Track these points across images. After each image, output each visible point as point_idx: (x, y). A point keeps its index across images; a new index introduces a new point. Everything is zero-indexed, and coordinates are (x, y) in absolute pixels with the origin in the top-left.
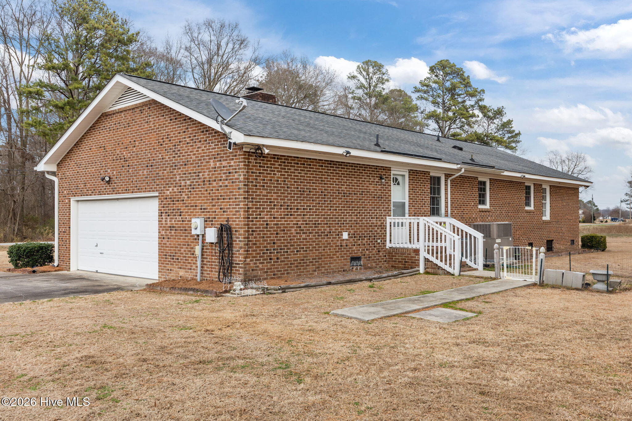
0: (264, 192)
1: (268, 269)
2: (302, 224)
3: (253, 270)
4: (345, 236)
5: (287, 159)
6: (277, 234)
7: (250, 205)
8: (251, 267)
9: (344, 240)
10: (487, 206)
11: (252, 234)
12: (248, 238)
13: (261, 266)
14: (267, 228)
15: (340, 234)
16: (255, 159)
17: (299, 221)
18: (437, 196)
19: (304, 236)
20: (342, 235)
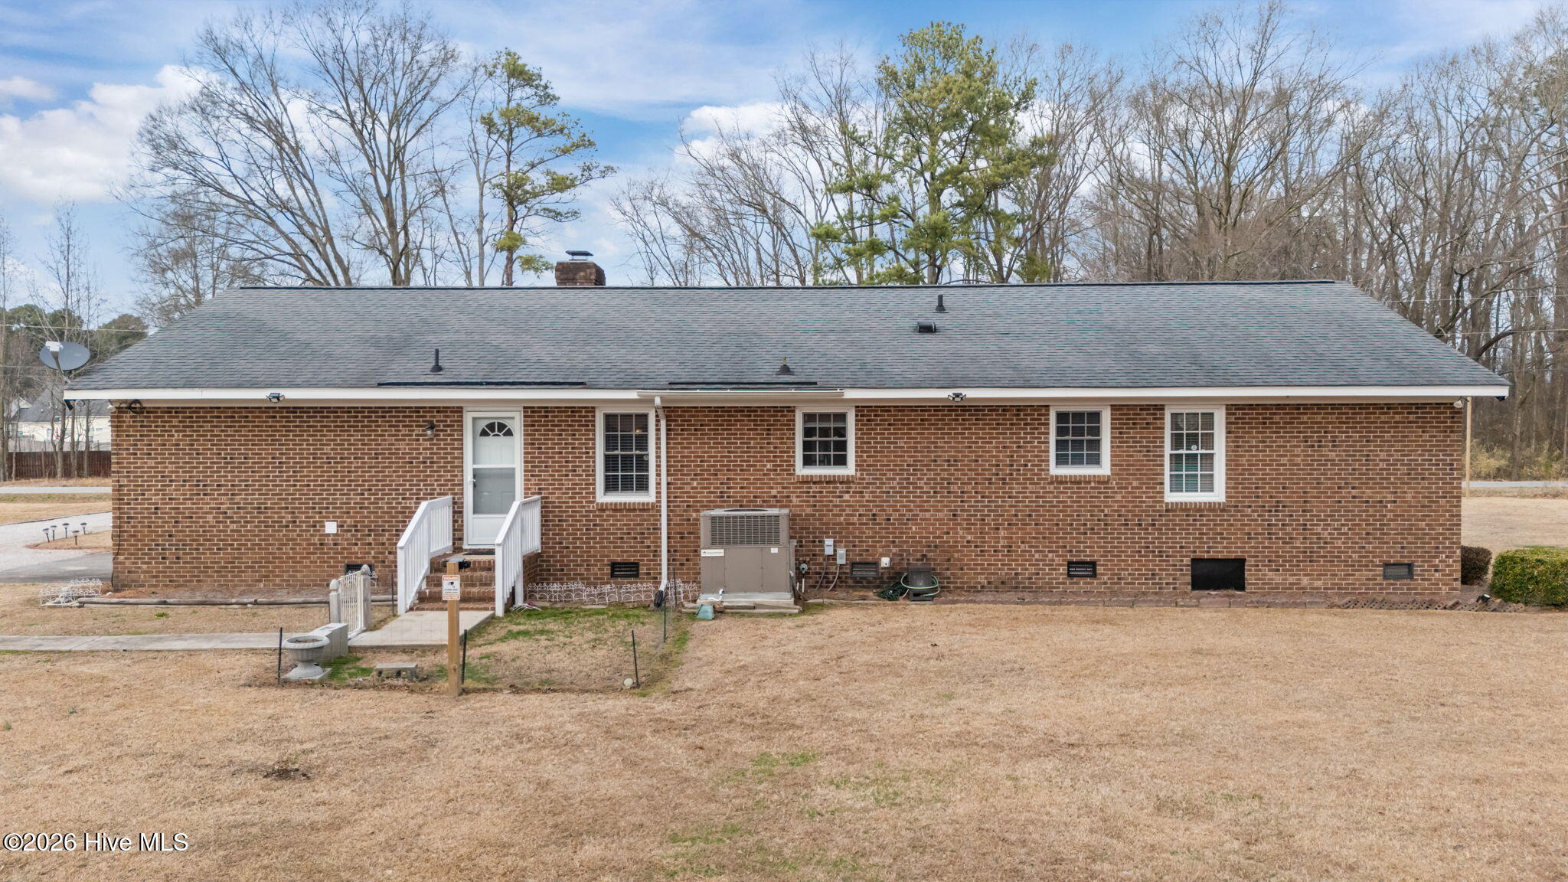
0: (152, 463)
1: (159, 572)
2: (229, 508)
3: (129, 572)
4: (331, 528)
5: (194, 412)
6: (176, 522)
7: (125, 481)
8: (126, 568)
9: (328, 535)
10: (850, 470)
11: (129, 522)
12: (120, 527)
13: (144, 567)
14: (156, 513)
15: (318, 526)
16: (131, 417)
17: (222, 504)
18: (635, 452)
19: (234, 526)
20: (324, 526)
